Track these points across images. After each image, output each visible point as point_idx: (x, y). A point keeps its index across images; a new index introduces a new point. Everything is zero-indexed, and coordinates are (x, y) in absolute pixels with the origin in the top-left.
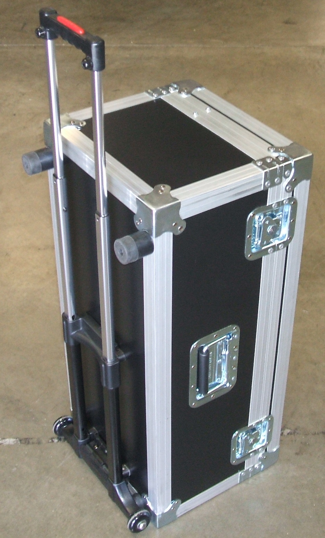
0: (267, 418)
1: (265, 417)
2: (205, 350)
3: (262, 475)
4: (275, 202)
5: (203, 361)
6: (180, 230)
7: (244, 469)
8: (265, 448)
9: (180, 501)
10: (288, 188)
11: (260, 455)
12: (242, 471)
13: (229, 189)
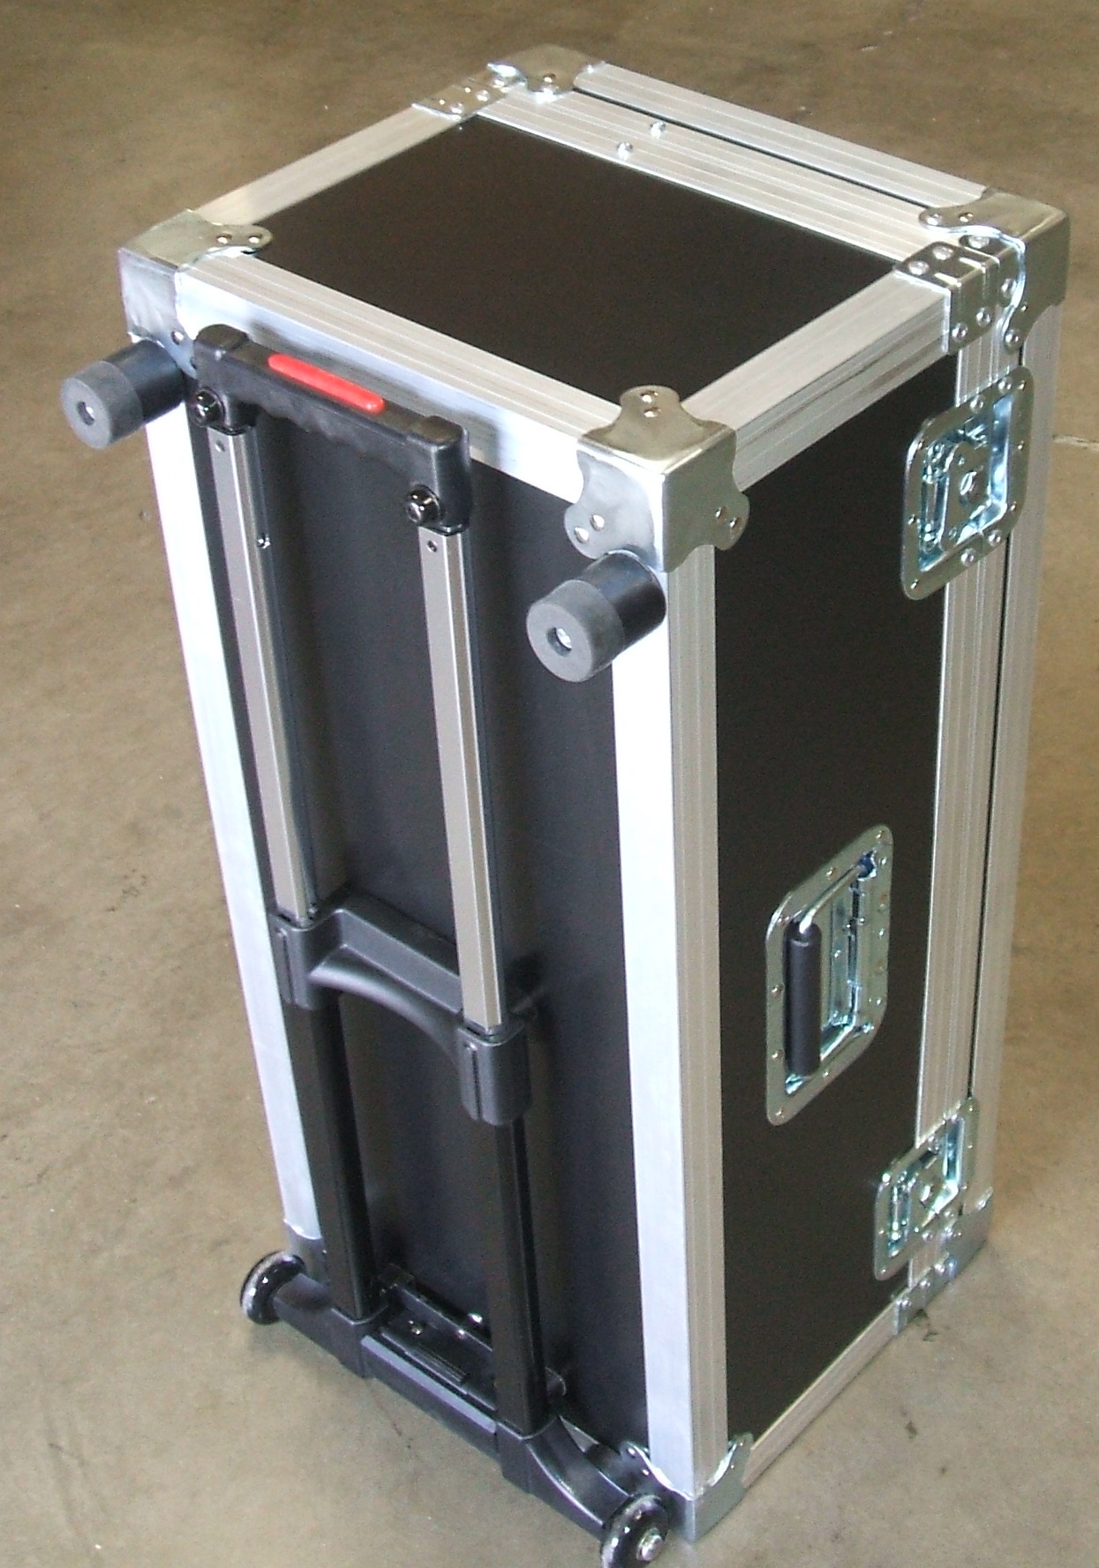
0: (963, 1111)
1: (958, 1106)
2: (804, 927)
3: (952, 1290)
4: (978, 390)
5: (797, 960)
6: (734, 528)
7: (906, 1286)
8: (957, 1206)
9: (749, 1436)
10: (1009, 338)
11: (948, 1231)
12: (902, 1295)
13: (859, 366)
